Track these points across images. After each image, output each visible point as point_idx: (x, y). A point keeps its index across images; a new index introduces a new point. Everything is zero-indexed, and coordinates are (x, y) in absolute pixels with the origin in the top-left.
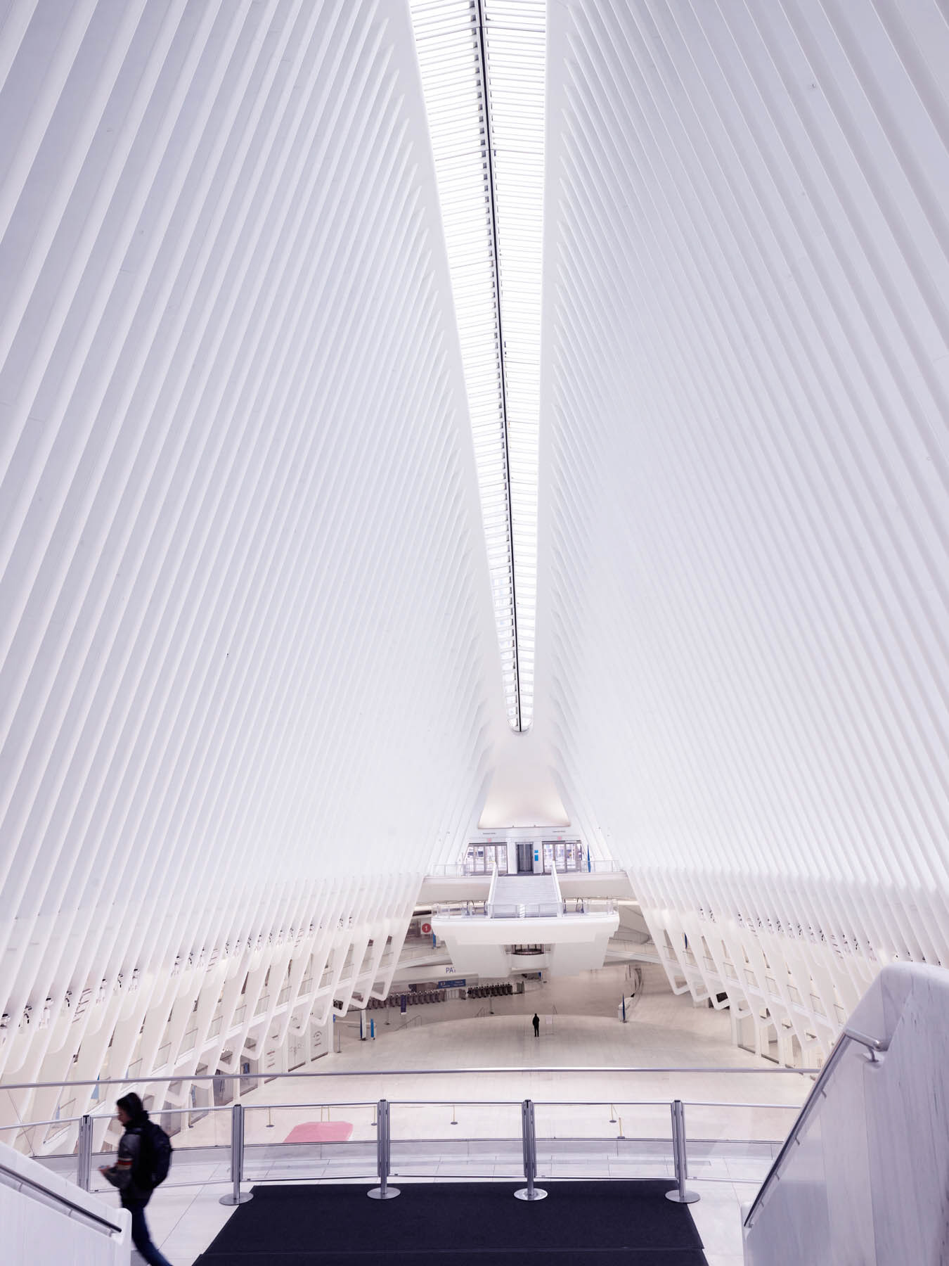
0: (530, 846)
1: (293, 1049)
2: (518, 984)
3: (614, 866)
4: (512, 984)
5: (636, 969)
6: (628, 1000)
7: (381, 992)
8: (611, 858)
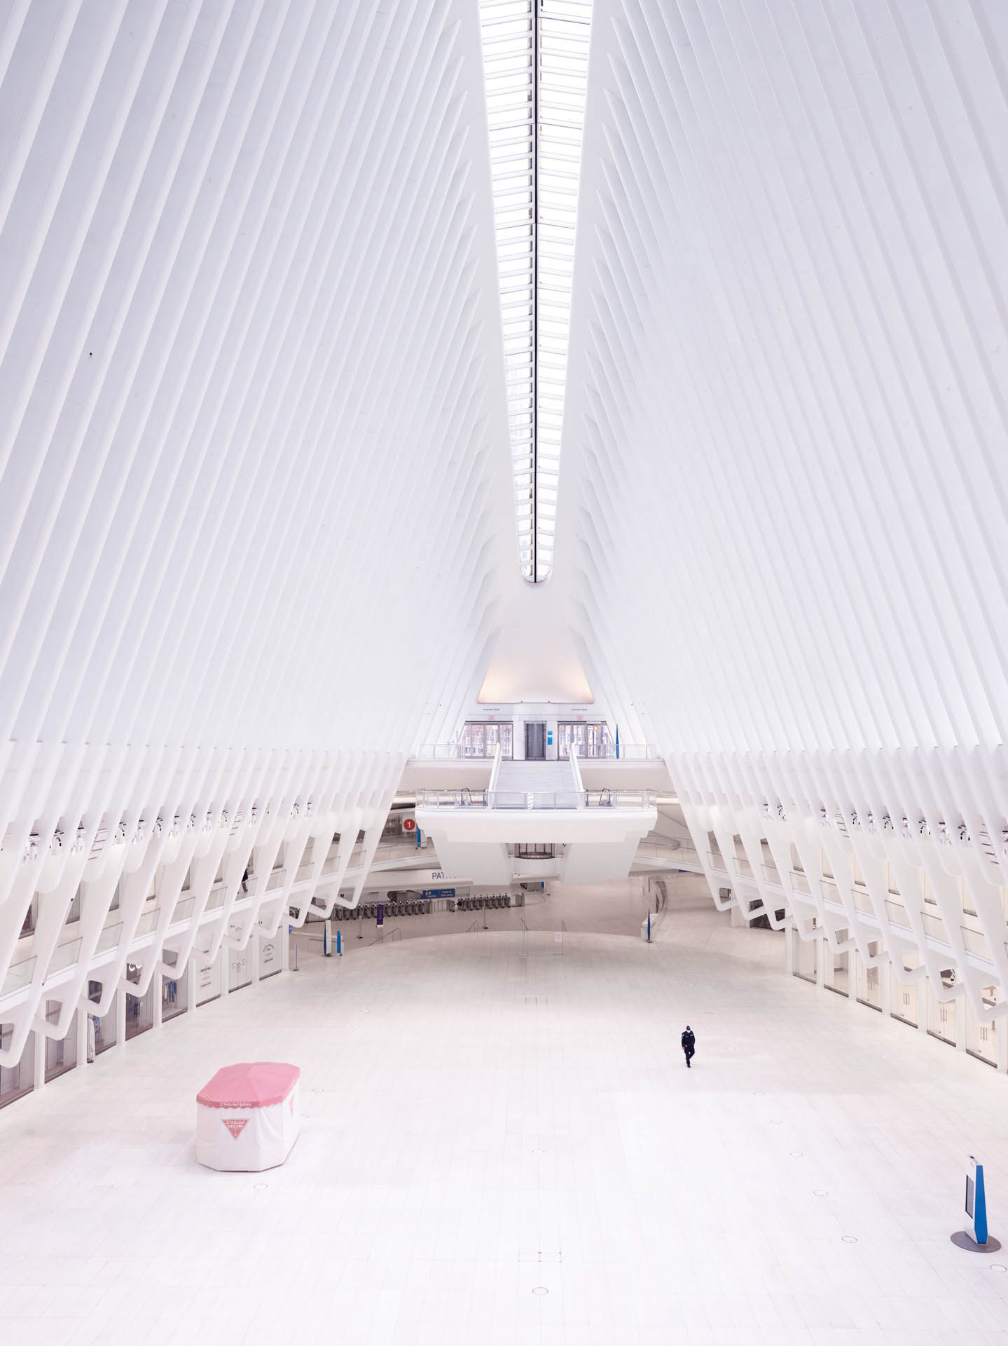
0: (542, 727)
1: (235, 965)
2: (517, 896)
3: (649, 752)
4: (509, 895)
5: (657, 882)
6: (653, 916)
7: (350, 899)
8: (644, 742)
